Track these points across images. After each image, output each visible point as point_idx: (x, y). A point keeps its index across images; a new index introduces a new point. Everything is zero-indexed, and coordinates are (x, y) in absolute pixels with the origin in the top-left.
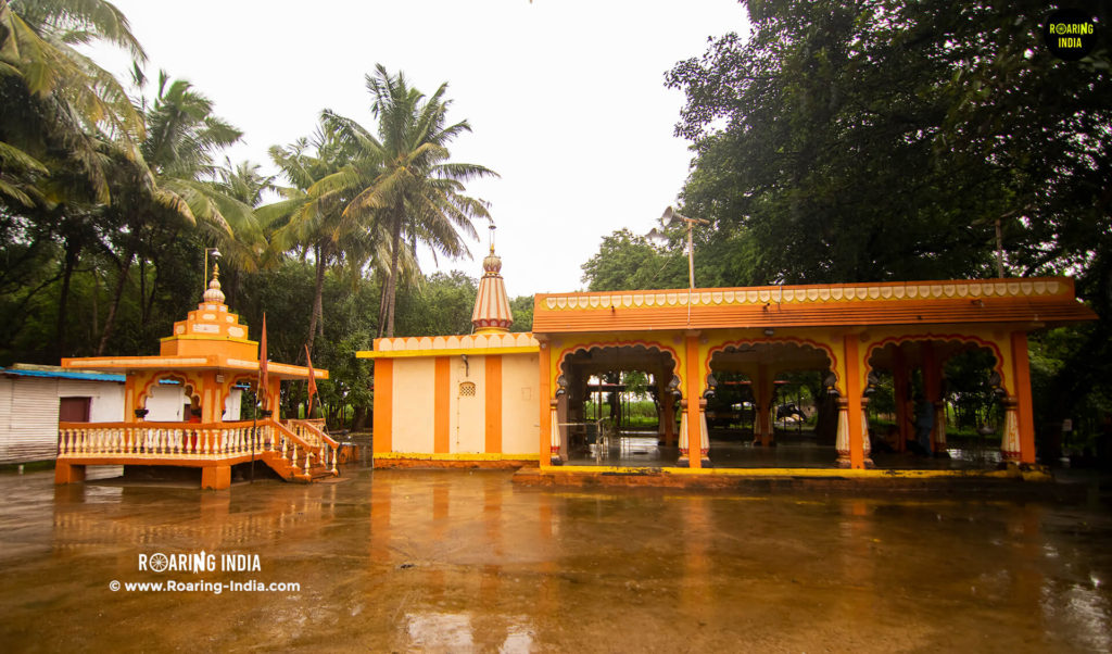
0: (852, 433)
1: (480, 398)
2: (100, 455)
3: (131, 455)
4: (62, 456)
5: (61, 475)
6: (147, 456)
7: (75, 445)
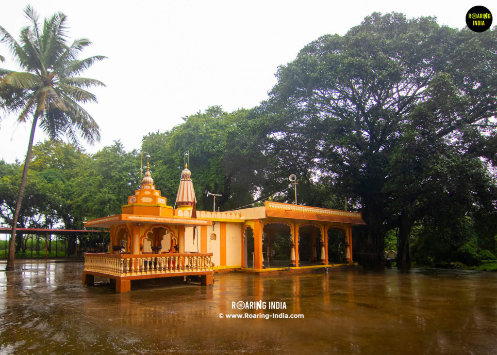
1: (217, 242)
2: (149, 273)
3: (168, 272)
4: (123, 275)
5: (126, 287)
6: (177, 272)
7: (133, 268)
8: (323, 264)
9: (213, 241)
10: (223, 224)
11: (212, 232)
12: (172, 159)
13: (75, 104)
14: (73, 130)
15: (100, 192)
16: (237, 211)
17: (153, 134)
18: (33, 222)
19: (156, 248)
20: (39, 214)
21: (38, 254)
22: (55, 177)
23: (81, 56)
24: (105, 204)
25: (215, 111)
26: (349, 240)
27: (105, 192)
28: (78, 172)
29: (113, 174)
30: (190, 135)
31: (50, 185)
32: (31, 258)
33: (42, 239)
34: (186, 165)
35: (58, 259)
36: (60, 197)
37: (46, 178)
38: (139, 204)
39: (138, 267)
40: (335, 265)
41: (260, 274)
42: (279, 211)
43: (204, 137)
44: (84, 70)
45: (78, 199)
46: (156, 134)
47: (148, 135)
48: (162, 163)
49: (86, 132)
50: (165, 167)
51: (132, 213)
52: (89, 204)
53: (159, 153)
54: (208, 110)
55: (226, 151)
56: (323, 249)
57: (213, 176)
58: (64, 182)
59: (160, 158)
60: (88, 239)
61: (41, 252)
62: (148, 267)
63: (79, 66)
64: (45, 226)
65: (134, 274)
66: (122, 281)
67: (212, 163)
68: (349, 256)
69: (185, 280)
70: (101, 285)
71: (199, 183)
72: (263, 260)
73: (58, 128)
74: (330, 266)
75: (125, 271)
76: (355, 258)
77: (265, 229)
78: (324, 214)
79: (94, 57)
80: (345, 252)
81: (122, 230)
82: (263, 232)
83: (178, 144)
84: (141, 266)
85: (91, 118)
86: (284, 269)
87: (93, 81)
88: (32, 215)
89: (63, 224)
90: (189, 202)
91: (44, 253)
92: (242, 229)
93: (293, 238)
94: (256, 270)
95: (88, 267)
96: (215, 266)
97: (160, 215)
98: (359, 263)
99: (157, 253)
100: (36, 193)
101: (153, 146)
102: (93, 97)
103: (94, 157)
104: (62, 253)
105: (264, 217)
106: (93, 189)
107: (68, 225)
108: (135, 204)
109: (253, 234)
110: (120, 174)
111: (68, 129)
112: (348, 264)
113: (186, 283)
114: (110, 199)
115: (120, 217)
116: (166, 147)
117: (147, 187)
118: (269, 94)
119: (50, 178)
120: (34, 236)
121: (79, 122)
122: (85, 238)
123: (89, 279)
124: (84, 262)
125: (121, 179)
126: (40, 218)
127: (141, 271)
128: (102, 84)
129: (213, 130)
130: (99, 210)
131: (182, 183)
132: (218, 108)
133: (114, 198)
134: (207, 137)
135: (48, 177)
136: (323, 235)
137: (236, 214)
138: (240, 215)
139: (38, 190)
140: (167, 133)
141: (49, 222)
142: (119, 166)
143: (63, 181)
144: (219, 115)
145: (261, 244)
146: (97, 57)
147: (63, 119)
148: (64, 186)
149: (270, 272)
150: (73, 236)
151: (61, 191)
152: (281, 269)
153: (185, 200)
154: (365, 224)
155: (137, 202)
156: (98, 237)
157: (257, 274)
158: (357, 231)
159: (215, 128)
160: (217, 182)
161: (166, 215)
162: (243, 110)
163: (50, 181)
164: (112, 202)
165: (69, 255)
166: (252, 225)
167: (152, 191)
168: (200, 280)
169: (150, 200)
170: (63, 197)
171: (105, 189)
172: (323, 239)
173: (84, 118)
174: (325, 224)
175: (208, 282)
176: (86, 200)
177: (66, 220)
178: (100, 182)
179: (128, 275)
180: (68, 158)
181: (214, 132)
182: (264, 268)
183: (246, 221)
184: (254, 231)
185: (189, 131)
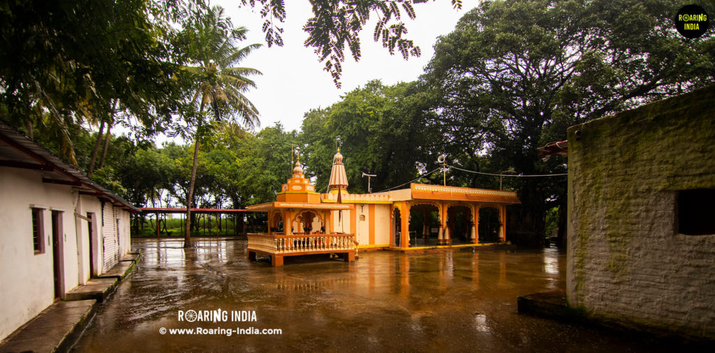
0: (475, 234)
1: (367, 222)
2: (298, 251)
3: (314, 250)
4: (277, 252)
5: (279, 262)
6: (322, 250)
7: (285, 246)
8: (472, 243)
9: (362, 222)
10: (372, 205)
11: (362, 214)
12: (330, 138)
13: (236, 93)
14: (235, 117)
15: (263, 174)
16: (386, 193)
17: (314, 111)
18: (204, 201)
19: (308, 229)
20: (209, 194)
21: (210, 232)
22: (222, 157)
23: (239, 44)
24: (267, 185)
25: (374, 85)
26: (502, 219)
27: (267, 174)
28: (243, 153)
29: (274, 156)
30: (347, 113)
31: (217, 166)
32: (204, 236)
33: (213, 217)
34: (338, 150)
35: (227, 236)
36: (227, 178)
37: (213, 159)
38: (290, 192)
39: (289, 246)
40: (486, 244)
41: (406, 252)
42: (425, 193)
43: (361, 116)
44: (244, 59)
45: (244, 181)
46: (317, 110)
47: (309, 112)
48: (321, 143)
49: (248, 119)
50: (323, 147)
51: (284, 200)
52: (254, 185)
53: (318, 133)
54: (367, 85)
55: (381, 130)
56: (474, 228)
57: (371, 155)
58: (230, 163)
59: (319, 138)
60: (255, 217)
61: (212, 230)
62: (298, 245)
63: (238, 55)
64: (215, 205)
65: (286, 252)
66: (276, 257)
67: (369, 142)
68: (502, 234)
69: (331, 257)
70: (261, 261)
71: (357, 162)
72: (409, 239)
73: (221, 116)
74: (480, 245)
75: (279, 249)
76: (508, 237)
77: (412, 210)
78: (474, 194)
79: (251, 46)
80: (498, 230)
81: (277, 214)
82: (409, 213)
83: (336, 123)
84: (291, 245)
85: (251, 104)
86: (431, 247)
87: (252, 70)
88: (202, 194)
89: (232, 203)
90: (339, 186)
91: (215, 231)
92: (391, 209)
93: (441, 218)
94: (403, 249)
95: (251, 245)
96: (360, 244)
97: (309, 201)
98: (512, 242)
99: (309, 234)
100: (205, 174)
101: (312, 126)
102: (252, 83)
103: (257, 136)
104: (232, 231)
105: (410, 198)
106: (256, 170)
107: (236, 205)
108: (287, 192)
109: (400, 215)
110: (281, 155)
111: (231, 116)
112: (500, 243)
113: (332, 260)
114: (272, 180)
115: (274, 205)
116: (325, 126)
117: (297, 176)
118: (425, 70)
119: (217, 159)
120: (206, 215)
121: (240, 110)
122: (252, 217)
123: (252, 255)
124: (247, 240)
125: (282, 160)
126: (210, 198)
127: (292, 249)
128: (259, 73)
129: (370, 107)
130: (262, 191)
131: (334, 167)
132: (378, 82)
133: (275, 178)
134: (365, 116)
135: (215, 159)
136: (474, 215)
137: (384, 196)
138: (389, 197)
139: (207, 171)
140: (328, 109)
141: (218, 200)
142: (280, 148)
143: (229, 161)
144: (378, 89)
145: (407, 224)
146: (254, 45)
147: (227, 107)
148: (230, 166)
149: (415, 251)
150: (241, 215)
151: (228, 172)
152: (428, 247)
153: (337, 183)
154: (520, 203)
155: (288, 190)
156: (264, 215)
157: (403, 252)
158: (511, 209)
159: (372, 105)
160: (375, 161)
161: (314, 201)
162: (403, 85)
163: (217, 162)
164: (274, 184)
165: (238, 233)
166: (400, 206)
167: (301, 180)
168: (344, 256)
169: (299, 188)
170: (230, 178)
171: (267, 171)
172: (474, 219)
173: (245, 107)
174: (476, 204)
175: (351, 258)
176: (250, 182)
177: (234, 199)
178: (263, 164)
179: (281, 252)
180: (232, 138)
181: (370, 110)
182: (410, 246)
183: (394, 202)
184: (401, 213)
185: (346, 109)
